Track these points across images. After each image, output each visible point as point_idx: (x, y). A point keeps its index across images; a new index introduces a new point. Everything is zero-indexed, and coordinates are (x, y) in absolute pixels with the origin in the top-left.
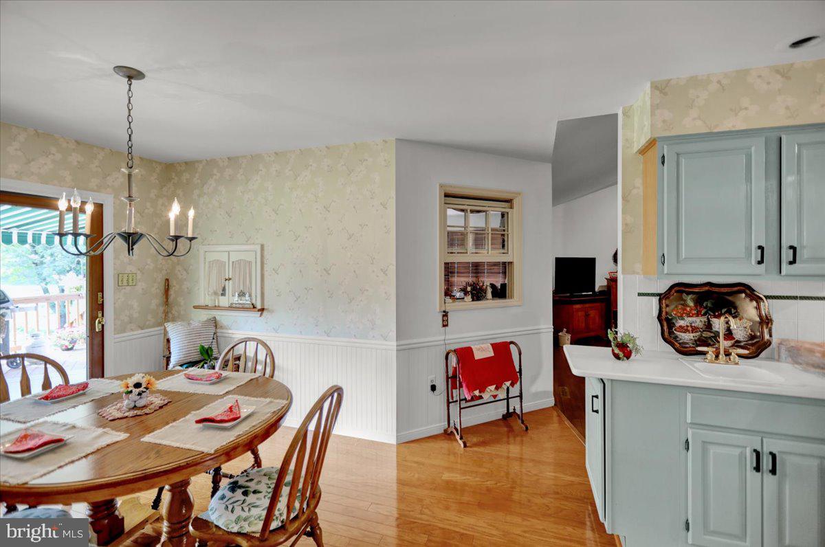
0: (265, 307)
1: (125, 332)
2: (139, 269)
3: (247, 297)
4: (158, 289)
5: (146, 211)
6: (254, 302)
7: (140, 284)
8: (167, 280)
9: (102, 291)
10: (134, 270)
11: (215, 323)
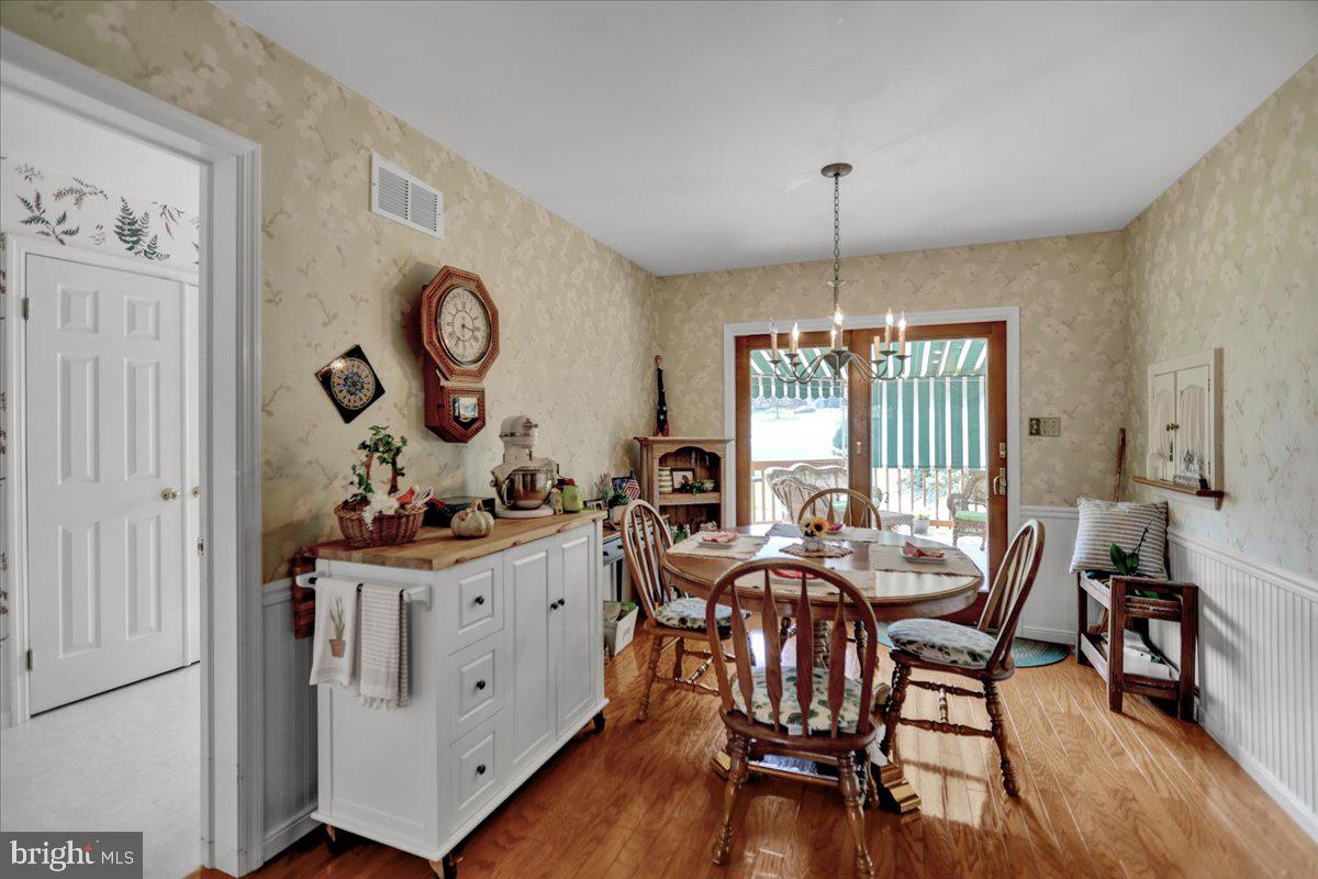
0: (1226, 490)
1: (1039, 504)
2: (1065, 412)
3: (1195, 466)
4: (1103, 445)
5: (1080, 318)
6: (1207, 476)
7: (1066, 434)
8: (1123, 431)
9: (1005, 441)
10: (1056, 413)
11: (1167, 513)
